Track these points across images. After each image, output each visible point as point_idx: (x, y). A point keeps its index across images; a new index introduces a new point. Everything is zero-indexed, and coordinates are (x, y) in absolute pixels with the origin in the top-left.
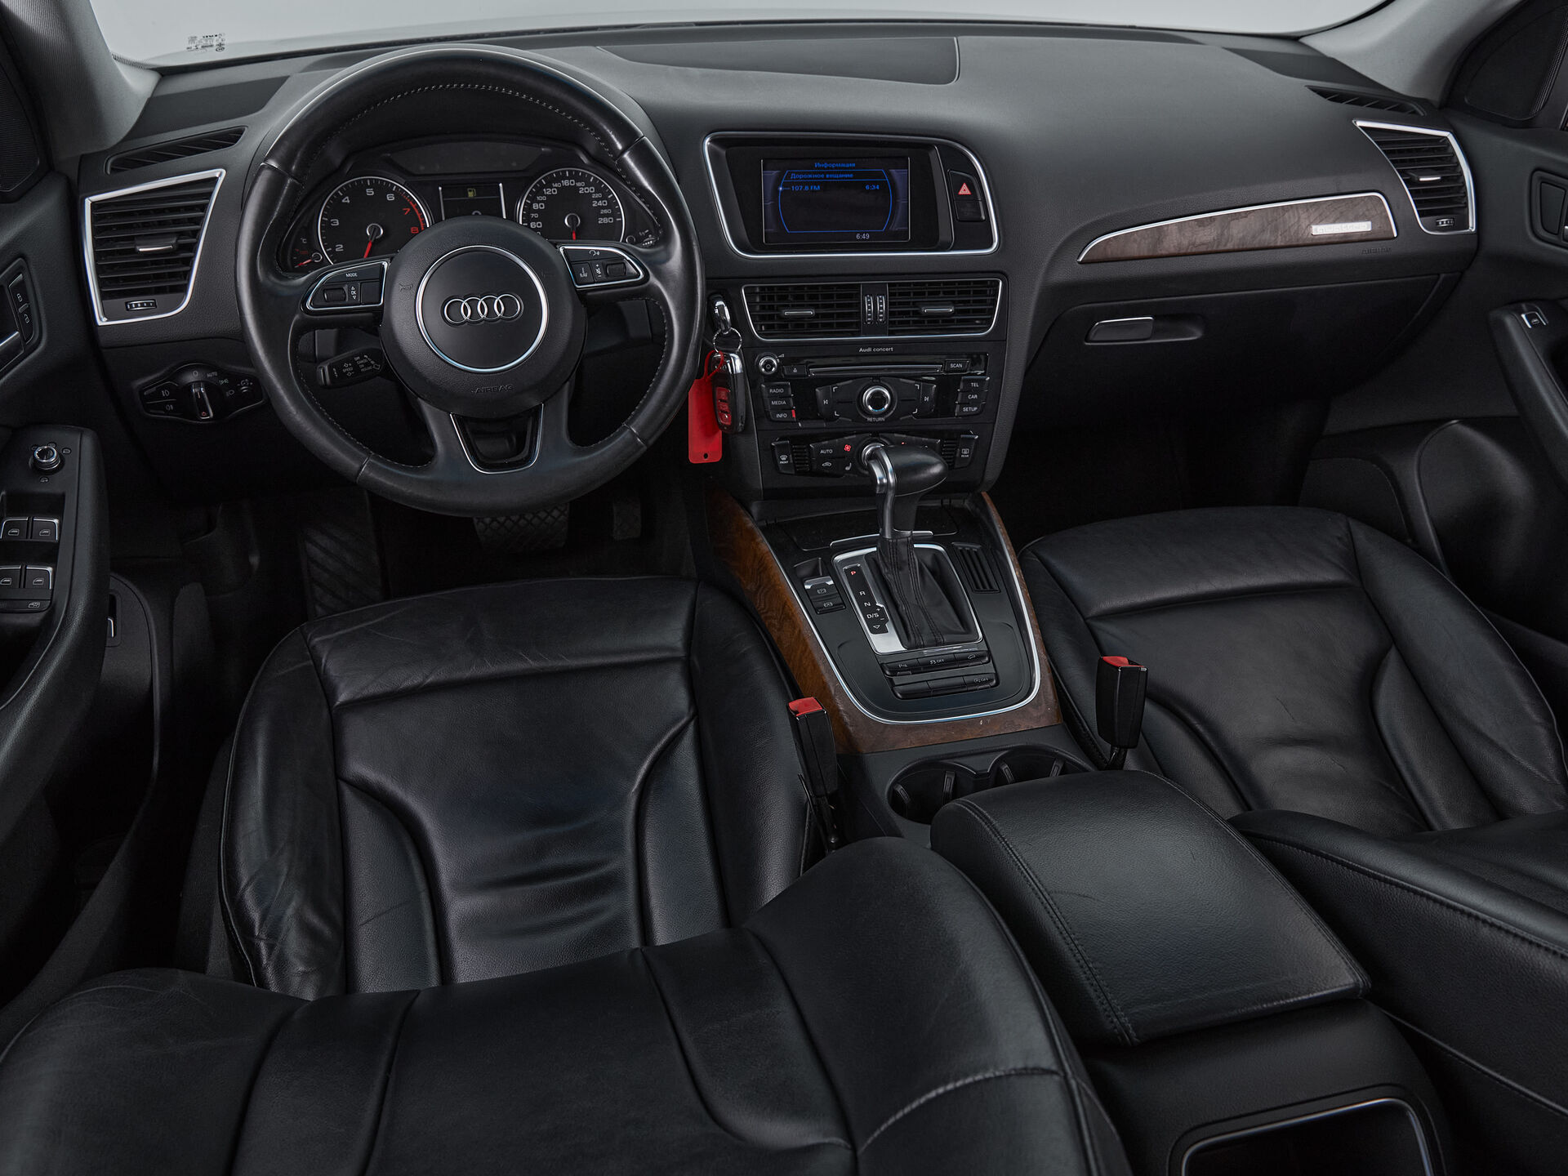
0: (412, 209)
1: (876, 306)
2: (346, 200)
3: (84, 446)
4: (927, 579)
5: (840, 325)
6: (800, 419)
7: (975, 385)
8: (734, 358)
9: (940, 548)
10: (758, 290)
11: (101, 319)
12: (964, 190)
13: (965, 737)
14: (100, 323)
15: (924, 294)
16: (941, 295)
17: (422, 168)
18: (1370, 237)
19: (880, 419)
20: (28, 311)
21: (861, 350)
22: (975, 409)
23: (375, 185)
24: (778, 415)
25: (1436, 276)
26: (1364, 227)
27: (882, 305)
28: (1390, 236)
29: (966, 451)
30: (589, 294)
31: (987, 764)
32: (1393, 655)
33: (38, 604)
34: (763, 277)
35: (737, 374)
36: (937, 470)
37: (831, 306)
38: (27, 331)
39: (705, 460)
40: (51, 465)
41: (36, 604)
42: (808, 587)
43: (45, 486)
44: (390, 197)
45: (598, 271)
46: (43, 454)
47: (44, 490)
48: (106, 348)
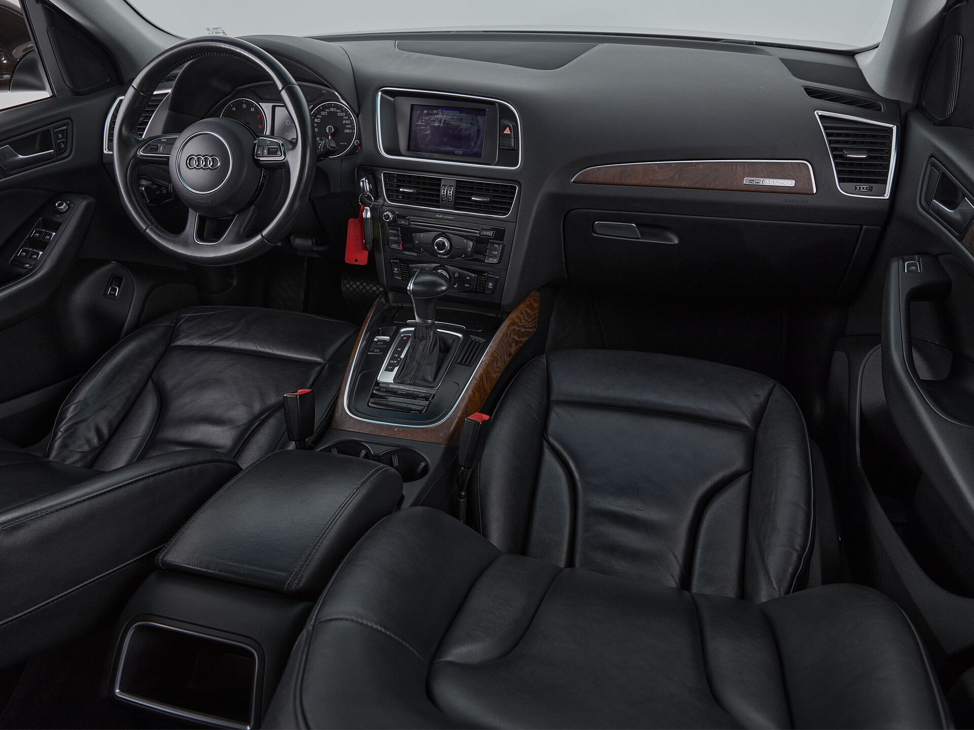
0: (261, 116)
1: (448, 191)
2: (234, 109)
3: (82, 205)
4: (435, 350)
5: (429, 200)
6: (405, 249)
7: (496, 246)
8: (367, 210)
9: (460, 335)
10: (395, 176)
11: (105, 150)
12: (507, 131)
13: (382, 434)
14: (105, 152)
15: (482, 189)
16: (491, 191)
17: (267, 96)
18: (794, 191)
19: (445, 257)
20: (66, 143)
21: (437, 216)
22: (496, 260)
23: (247, 102)
24: (393, 245)
25: (859, 226)
26: (790, 183)
27: (451, 192)
28: (810, 192)
29: (491, 284)
30: (261, 162)
31: (381, 450)
32: (744, 479)
33: (28, 265)
34: (398, 169)
35: (366, 218)
36: (444, 288)
37: (425, 189)
38: (60, 151)
39: (356, 263)
40: (62, 209)
41: (27, 265)
42: (375, 340)
43: (58, 218)
44: (252, 109)
45: (265, 151)
46: (60, 205)
47: (56, 220)
48: (107, 164)
